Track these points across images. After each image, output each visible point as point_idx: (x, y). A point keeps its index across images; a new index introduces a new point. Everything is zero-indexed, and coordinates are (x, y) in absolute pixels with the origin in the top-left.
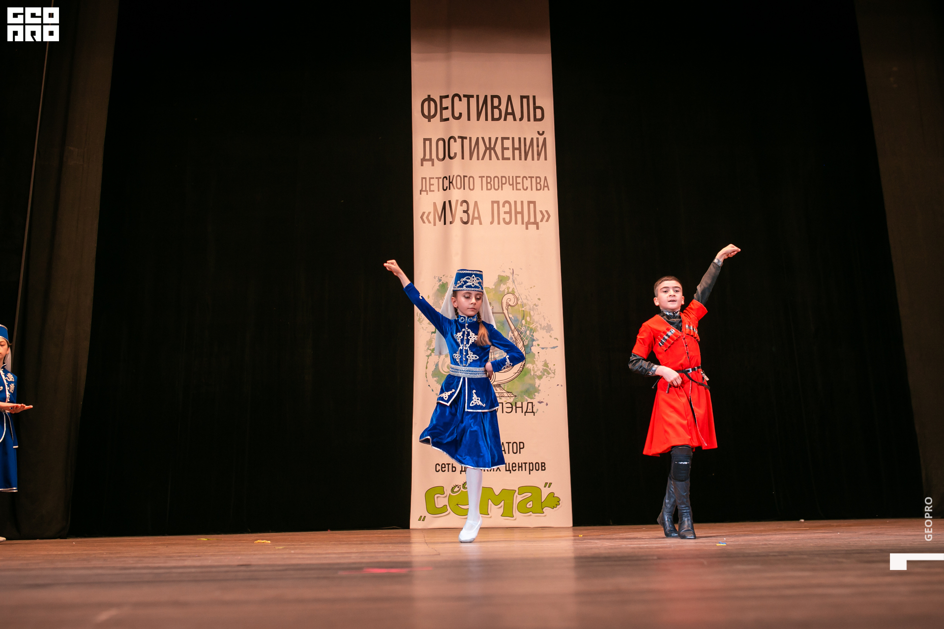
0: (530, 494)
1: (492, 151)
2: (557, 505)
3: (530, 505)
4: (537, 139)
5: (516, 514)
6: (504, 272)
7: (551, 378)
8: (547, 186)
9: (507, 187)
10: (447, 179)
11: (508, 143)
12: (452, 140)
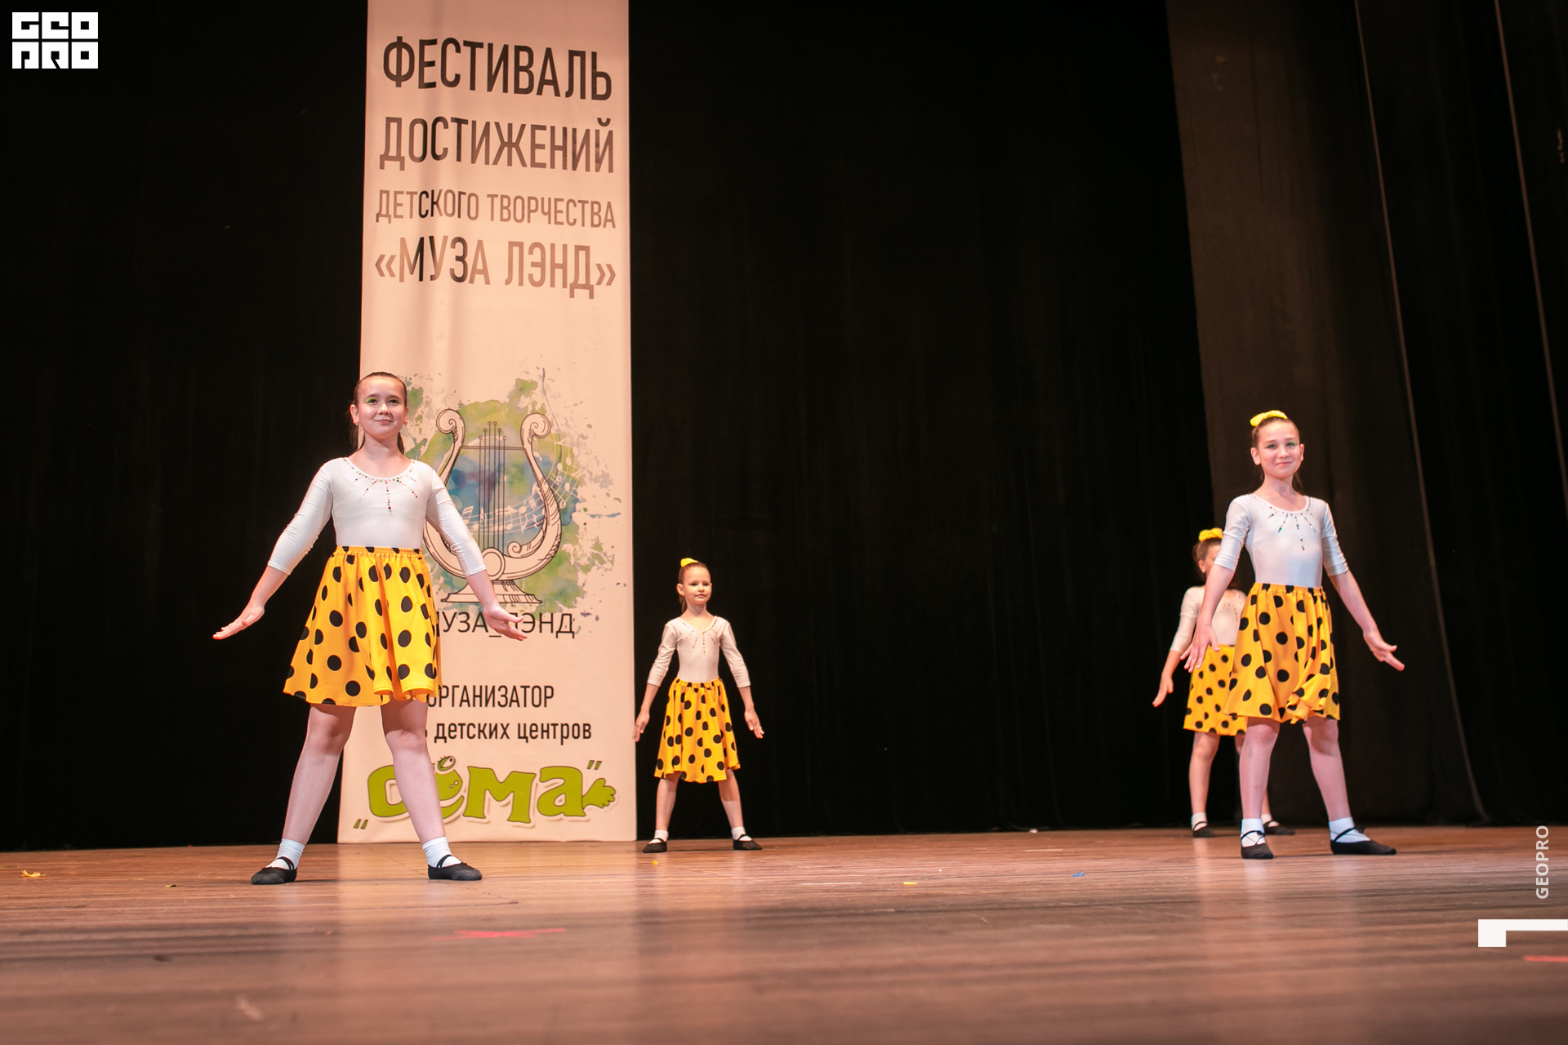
0: (561, 782)
1: (514, 149)
2: (609, 801)
3: (560, 800)
4: (597, 132)
5: (536, 816)
6: (528, 373)
7: (606, 570)
8: (612, 220)
9: (537, 217)
10: (427, 197)
11: (543, 137)
12: (440, 125)
